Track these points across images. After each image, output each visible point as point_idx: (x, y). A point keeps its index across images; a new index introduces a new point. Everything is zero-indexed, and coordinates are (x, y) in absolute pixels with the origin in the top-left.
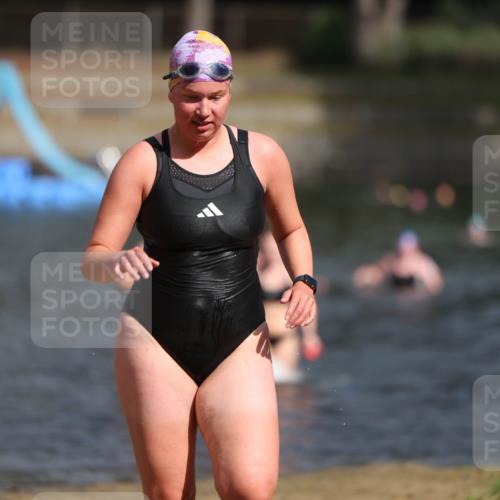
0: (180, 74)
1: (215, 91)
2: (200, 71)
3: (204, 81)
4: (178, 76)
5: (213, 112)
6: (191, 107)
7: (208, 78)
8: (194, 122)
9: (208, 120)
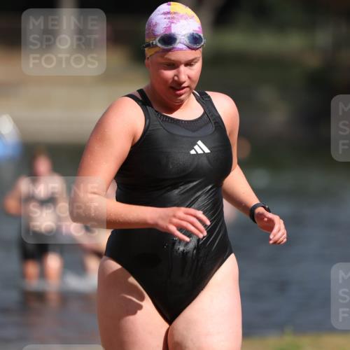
2: (178, 41)
3: (181, 49)
4: (156, 46)
5: (189, 78)
7: (184, 47)
8: (172, 88)
9: (184, 85)
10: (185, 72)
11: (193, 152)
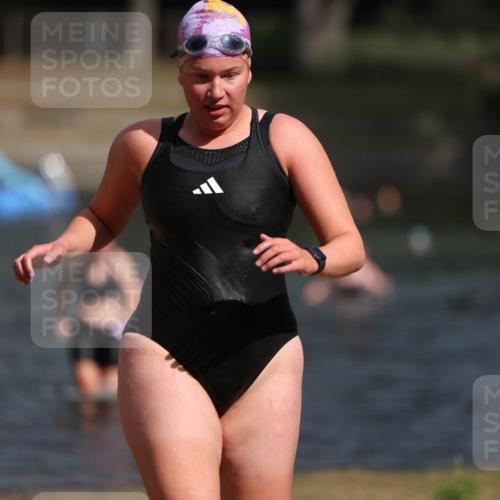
0: (187, 50)
1: (229, 67)
10: (221, 86)
11: (197, 192)
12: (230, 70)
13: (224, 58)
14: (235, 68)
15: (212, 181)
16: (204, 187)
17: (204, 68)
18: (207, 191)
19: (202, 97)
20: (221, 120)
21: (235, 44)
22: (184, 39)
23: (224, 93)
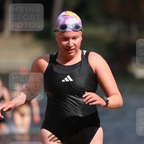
0: (60, 30)
1: (75, 36)
2: (68, 27)
3: (70, 31)
5: (75, 45)
6: (65, 43)
7: (71, 30)
8: (66, 49)
9: (72, 48)
10: (72, 42)
11: (63, 81)
12: (76, 36)
13: (73, 32)
14: (77, 36)
15: (69, 77)
16: (66, 79)
17: (66, 35)
18: (67, 80)
19: (65, 46)
20: (72, 54)
21: (77, 27)
22: (58, 26)
23: (73, 45)
